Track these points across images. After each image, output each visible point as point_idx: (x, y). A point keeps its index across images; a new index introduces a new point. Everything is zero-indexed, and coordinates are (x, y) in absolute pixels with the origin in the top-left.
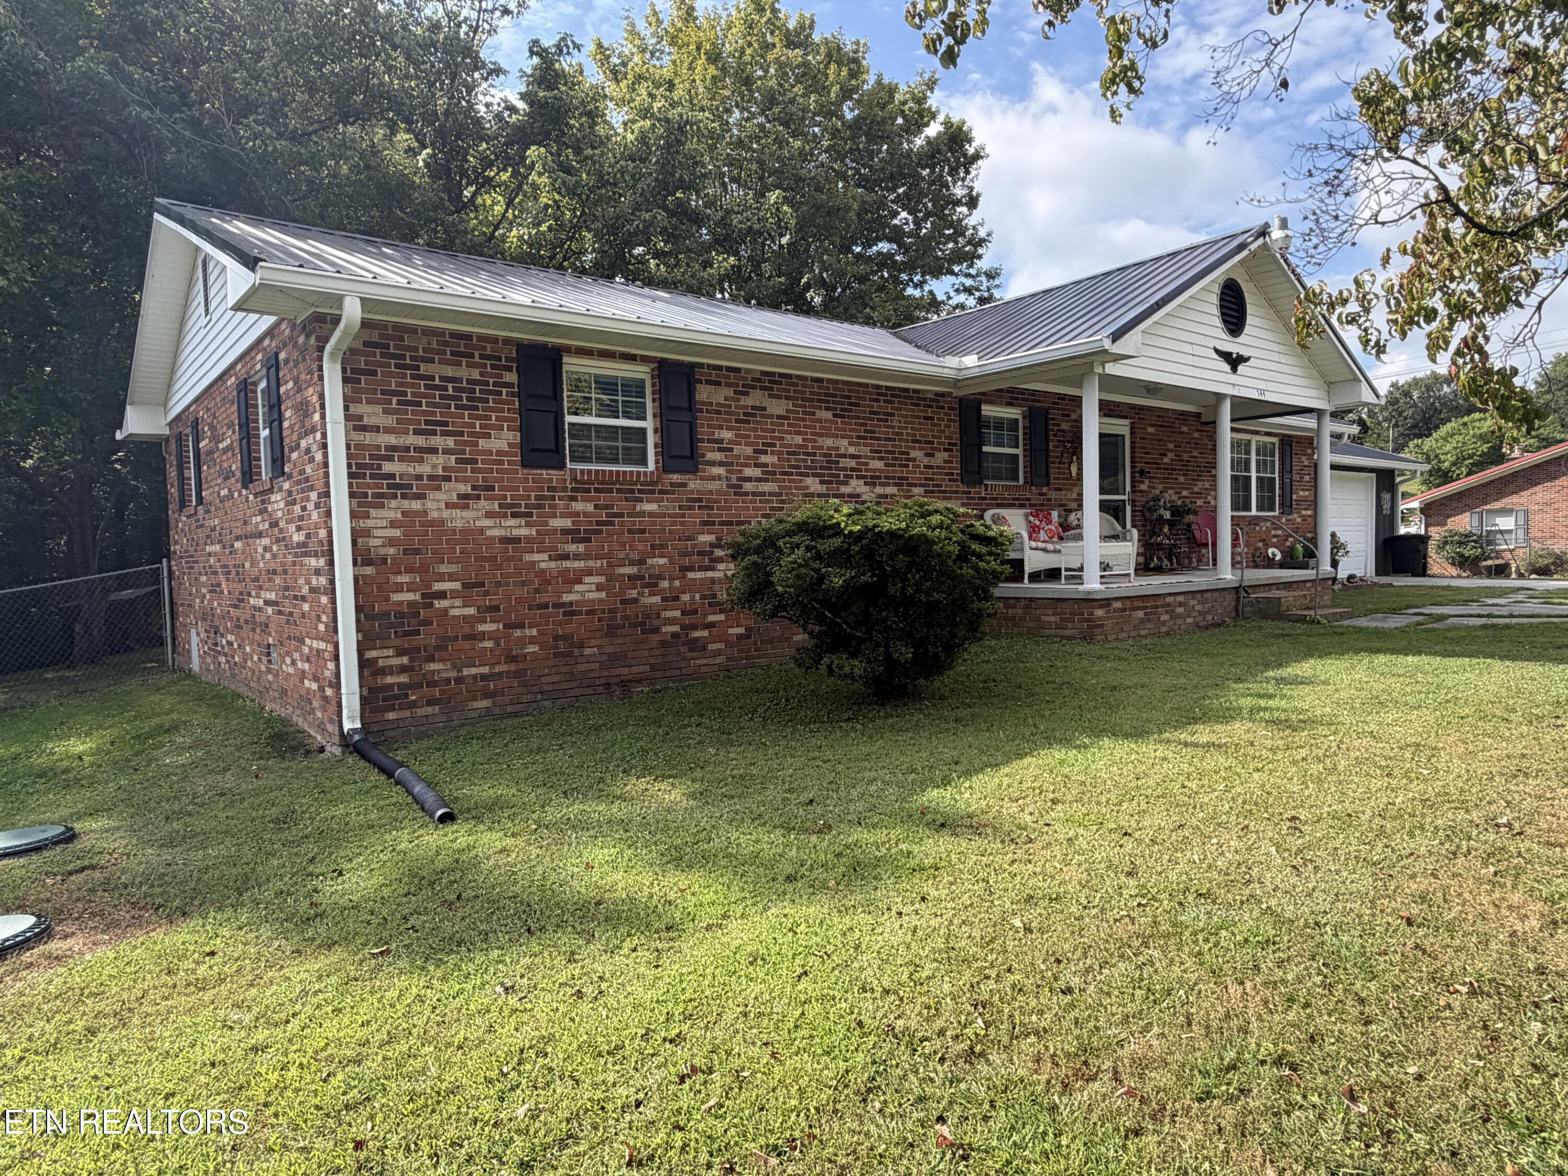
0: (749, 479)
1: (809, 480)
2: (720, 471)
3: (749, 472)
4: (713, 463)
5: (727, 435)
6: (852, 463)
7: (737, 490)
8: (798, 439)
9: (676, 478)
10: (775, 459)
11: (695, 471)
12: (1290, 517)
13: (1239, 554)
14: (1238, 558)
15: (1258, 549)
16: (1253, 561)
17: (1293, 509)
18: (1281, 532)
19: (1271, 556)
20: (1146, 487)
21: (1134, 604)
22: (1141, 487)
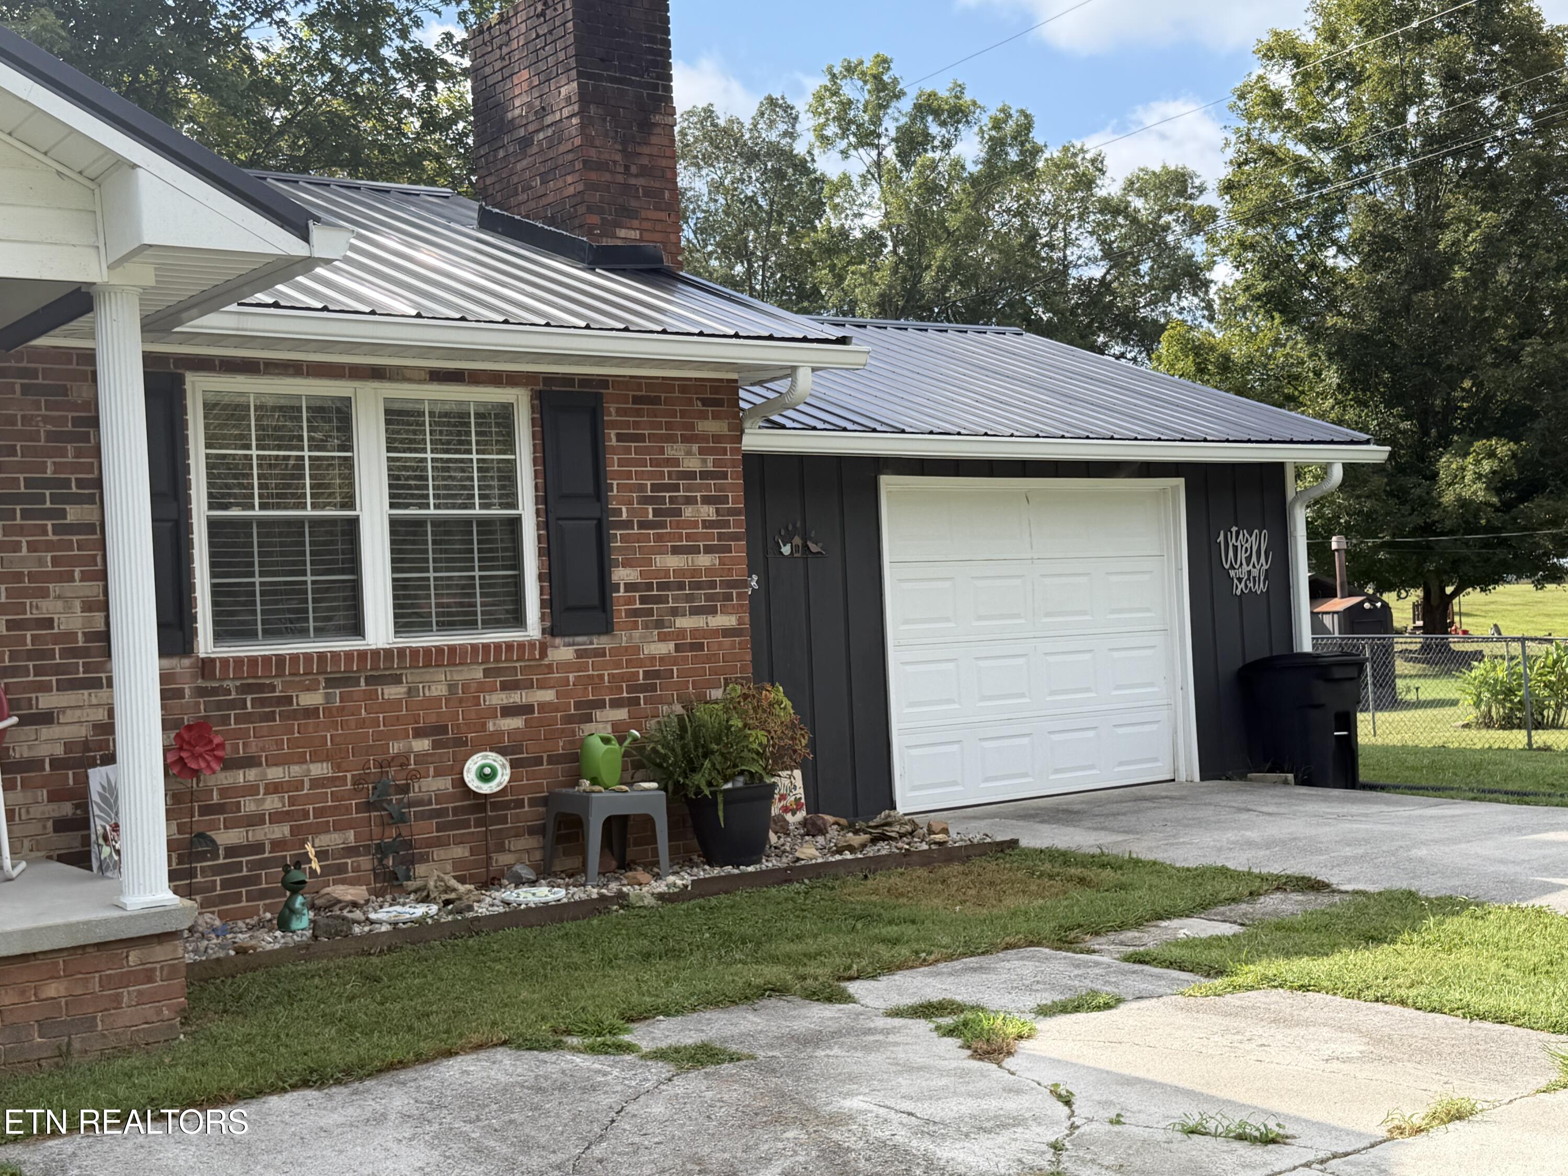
12: (600, 642)
13: (274, 788)
14: (272, 803)
15: (402, 760)
16: (368, 806)
17: (620, 611)
18: (548, 696)
19: (471, 780)
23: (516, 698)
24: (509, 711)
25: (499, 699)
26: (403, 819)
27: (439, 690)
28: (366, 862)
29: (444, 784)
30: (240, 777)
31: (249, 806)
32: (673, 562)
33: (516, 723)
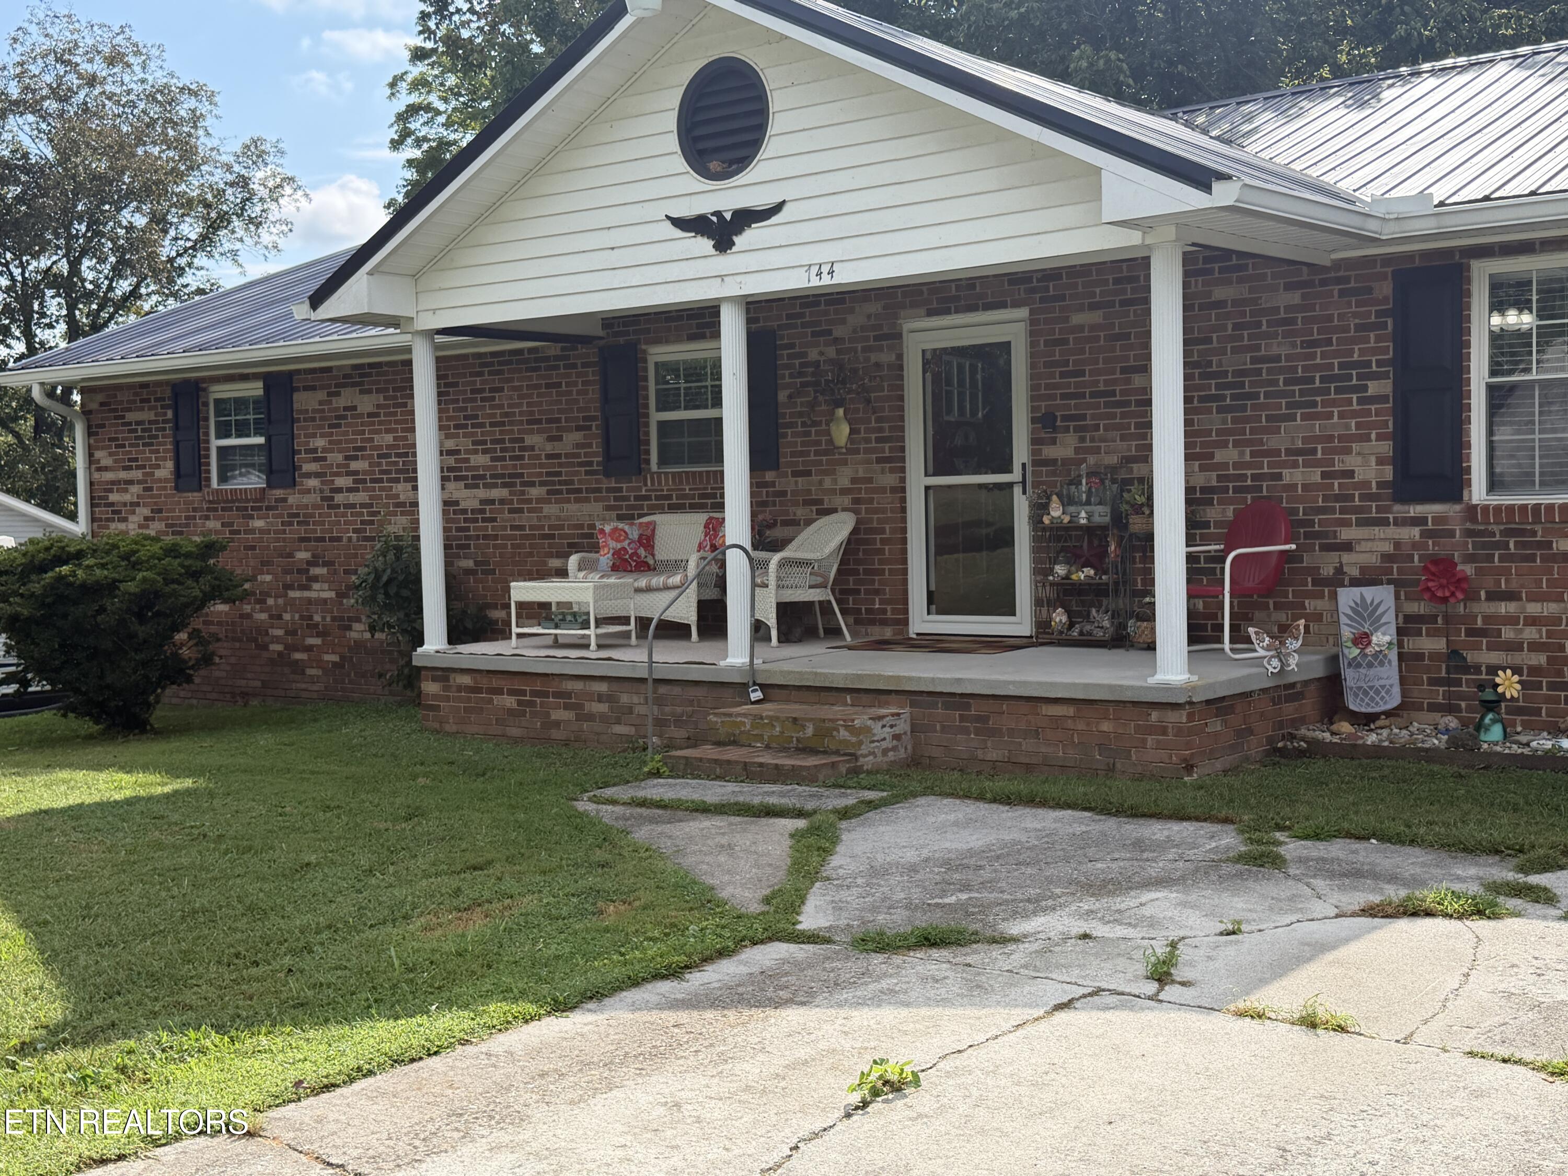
2: (316, 483)
3: (338, 482)
7: (330, 503)
10: (366, 465)
11: (295, 484)
13: (1533, 621)
14: (1531, 634)
20: (1069, 452)
21: (495, 683)
22: (1049, 452)
30: (1502, 608)
31: (1509, 633)
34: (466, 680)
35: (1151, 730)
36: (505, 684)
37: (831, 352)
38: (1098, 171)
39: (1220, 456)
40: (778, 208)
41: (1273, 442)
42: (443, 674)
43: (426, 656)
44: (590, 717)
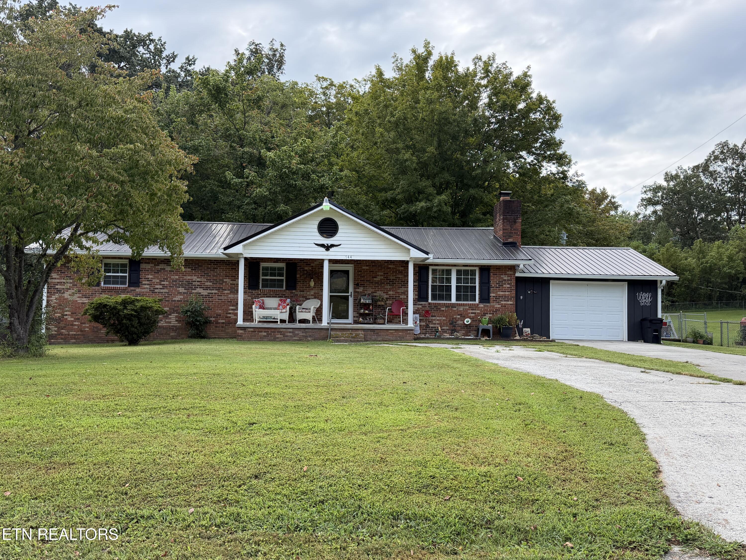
0: (158, 289)
1: (180, 289)
2: (148, 286)
3: (157, 287)
4: (145, 284)
5: (150, 277)
6: (199, 283)
7: (153, 292)
8: (177, 277)
9: (132, 288)
10: (168, 283)
11: (138, 286)
12: (487, 304)
13: (438, 320)
14: (437, 322)
15: (456, 318)
16: (450, 324)
17: (491, 300)
18: (479, 311)
19: (465, 322)
20: (361, 291)
21: (260, 330)
22: (357, 290)
23: (473, 311)
24: (472, 313)
25: (471, 311)
26: (455, 326)
27: (462, 309)
28: (450, 331)
29: (462, 322)
30: (433, 318)
31: (434, 322)
32: (501, 293)
33: (473, 315)
34: (252, 330)
35: (408, 334)
36: (263, 330)
37: (310, 268)
38: (409, 250)
39: (389, 293)
40: (340, 245)
41: (399, 291)
42: (244, 329)
43: (239, 325)
44: (287, 336)
